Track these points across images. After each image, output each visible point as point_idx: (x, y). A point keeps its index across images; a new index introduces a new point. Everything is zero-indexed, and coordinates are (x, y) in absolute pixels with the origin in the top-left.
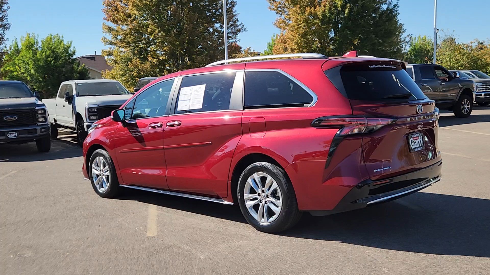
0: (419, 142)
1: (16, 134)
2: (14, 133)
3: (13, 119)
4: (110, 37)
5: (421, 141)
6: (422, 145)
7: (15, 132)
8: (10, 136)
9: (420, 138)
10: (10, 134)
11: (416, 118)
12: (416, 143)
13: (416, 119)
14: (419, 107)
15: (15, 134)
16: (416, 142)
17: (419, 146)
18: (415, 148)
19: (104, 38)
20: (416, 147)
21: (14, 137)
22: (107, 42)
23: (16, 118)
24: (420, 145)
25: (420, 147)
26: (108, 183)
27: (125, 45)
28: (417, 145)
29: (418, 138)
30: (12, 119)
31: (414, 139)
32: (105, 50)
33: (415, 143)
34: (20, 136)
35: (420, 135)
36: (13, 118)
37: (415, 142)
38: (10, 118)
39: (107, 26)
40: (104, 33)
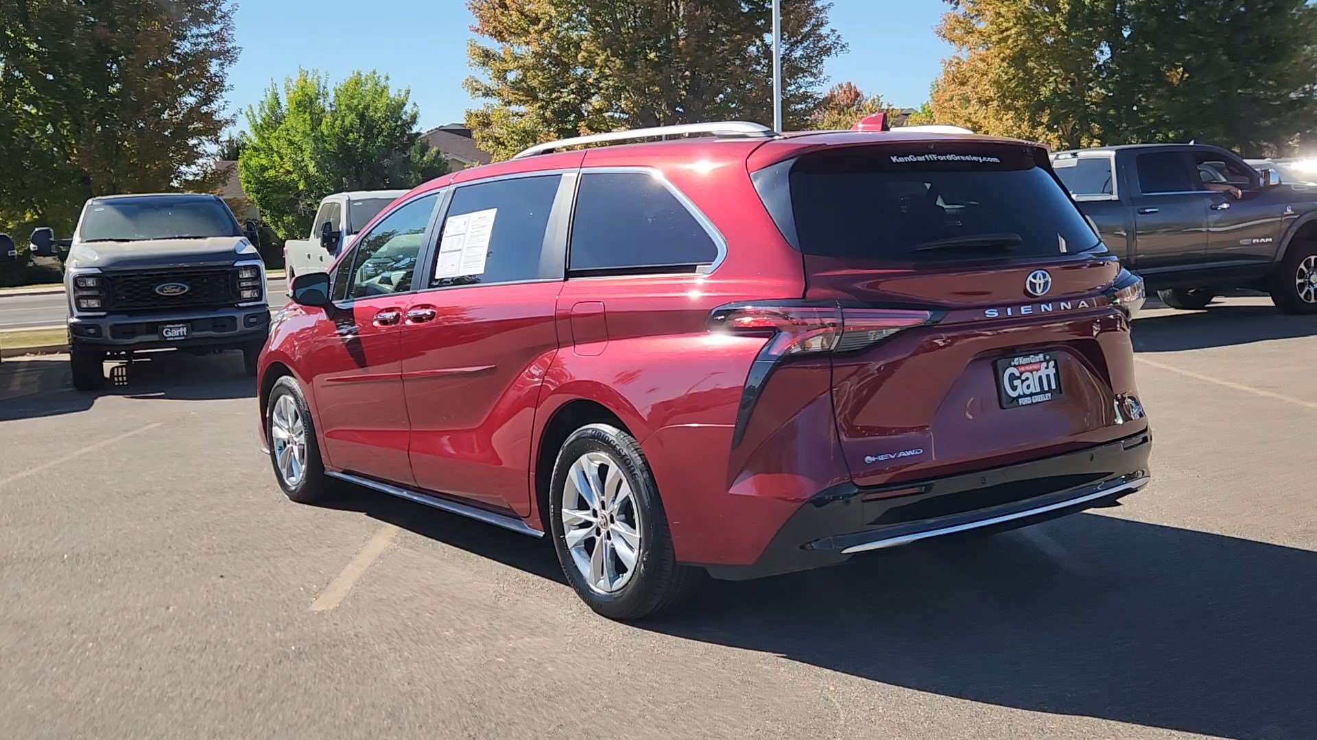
0: (1040, 378)
1: (185, 329)
2: (179, 328)
3: (178, 292)
4: (486, 77)
5: (1048, 376)
6: (1054, 387)
7: (181, 325)
8: (170, 334)
9: (1047, 368)
10: (171, 328)
11: (1022, 308)
12: (1026, 383)
13: (1023, 312)
14: (1035, 277)
15: (181, 330)
16: (1027, 379)
17: (1038, 390)
18: (1025, 396)
19: (470, 80)
20: (1028, 392)
21: (180, 336)
22: (477, 90)
23: (185, 289)
24: (1046, 388)
25: (1043, 392)
26: (302, 464)
27: (521, 98)
28: (1032, 386)
29: (1035, 367)
30: (175, 292)
31: (1022, 369)
32: (473, 112)
33: (1023, 381)
34: (195, 334)
35: (1045, 357)
36: (178, 290)
37: (1023, 378)
38: (169, 289)
39: (479, 48)
40: (470, 66)
